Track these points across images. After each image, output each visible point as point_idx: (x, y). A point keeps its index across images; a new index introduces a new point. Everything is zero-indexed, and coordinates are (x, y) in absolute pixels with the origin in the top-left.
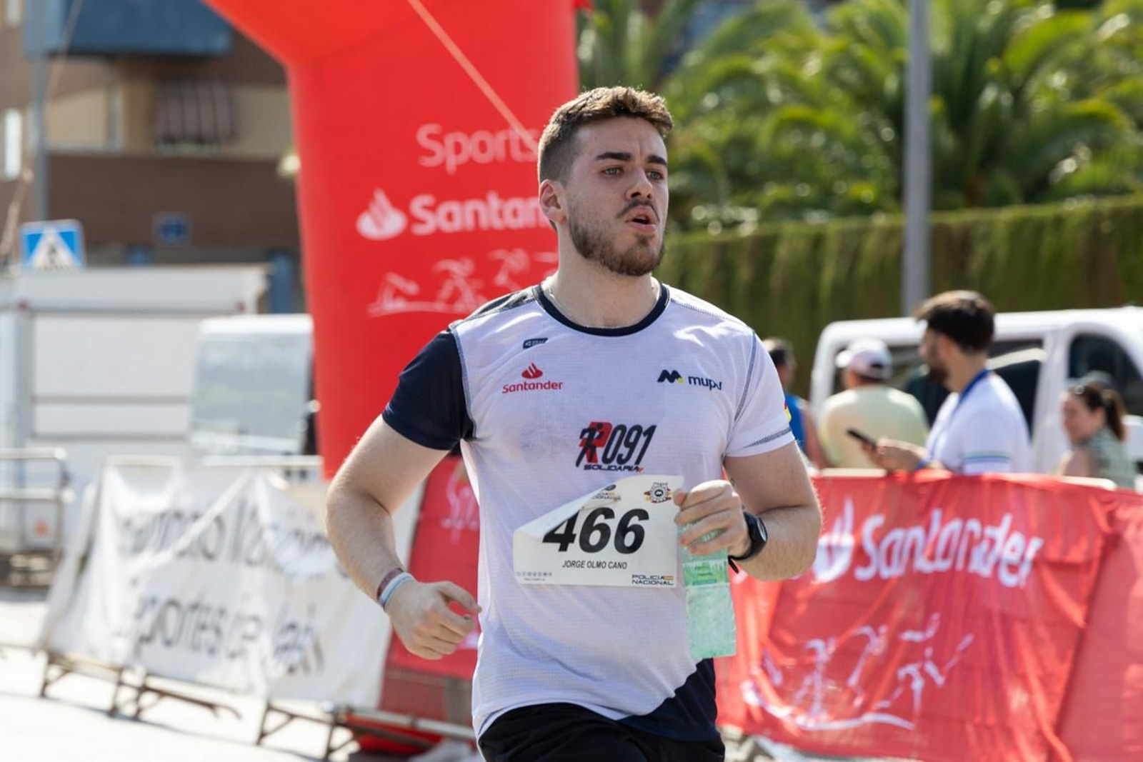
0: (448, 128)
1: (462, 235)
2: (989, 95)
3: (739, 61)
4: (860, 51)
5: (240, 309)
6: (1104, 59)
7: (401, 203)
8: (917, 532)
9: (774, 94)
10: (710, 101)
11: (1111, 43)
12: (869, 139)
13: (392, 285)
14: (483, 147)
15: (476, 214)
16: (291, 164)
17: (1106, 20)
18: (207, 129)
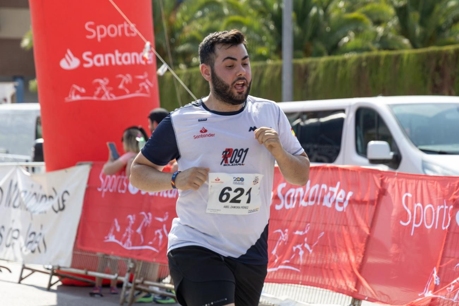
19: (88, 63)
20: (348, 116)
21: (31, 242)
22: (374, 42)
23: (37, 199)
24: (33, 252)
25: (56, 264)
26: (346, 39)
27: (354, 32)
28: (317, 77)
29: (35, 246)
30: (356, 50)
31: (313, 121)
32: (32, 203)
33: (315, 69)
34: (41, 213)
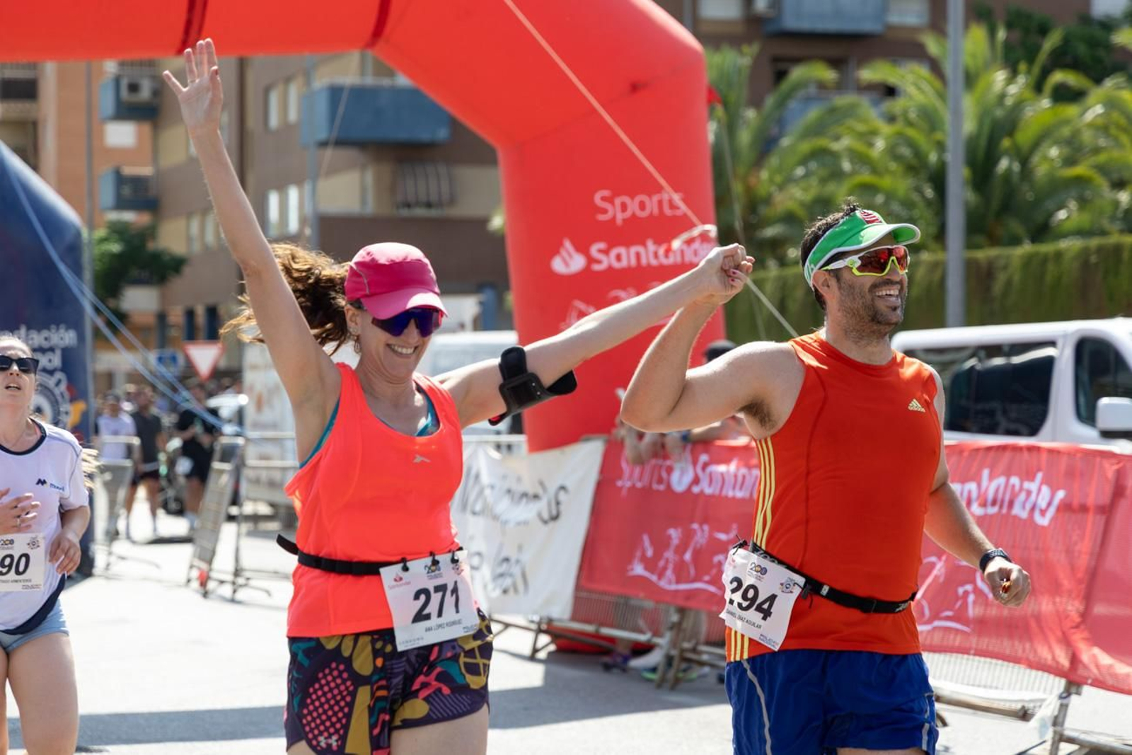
0: (617, 193)
1: (627, 271)
2: (1004, 164)
3: (822, 142)
4: (911, 132)
5: (462, 327)
6: (1087, 137)
7: (583, 248)
8: (972, 486)
9: (846, 166)
10: (800, 171)
11: (1091, 125)
12: (915, 197)
13: (576, 307)
14: (642, 206)
15: (638, 255)
16: (497, 222)
17: (1089, 108)
18: (434, 198)
19: (598, 262)
20: (1062, 353)
21: (502, 575)
22: (1113, 218)
23: (512, 499)
24: (505, 592)
25: (545, 613)
26: (1062, 215)
27: (1076, 201)
28: (1009, 283)
29: (508, 582)
30: (1081, 233)
31: (998, 361)
32: (502, 505)
33: (1005, 267)
34: (519, 524)
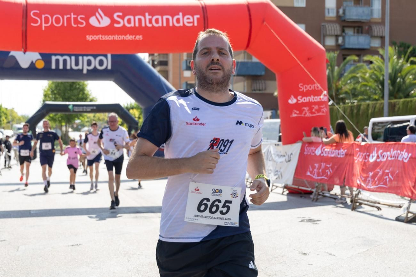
2: (399, 80)
3: (354, 74)
4: (375, 72)
5: (267, 118)
7: (296, 97)
8: (388, 153)
9: (360, 80)
10: (349, 82)
12: (377, 88)
13: (294, 112)
14: (310, 87)
15: (309, 99)
16: (276, 94)
18: (261, 88)
19: (300, 101)
21: (276, 175)
23: (279, 156)
24: (277, 178)
25: (286, 183)
26: (413, 92)
28: (399, 108)
32: (277, 159)
33: (398, 104)
34: (280, 162)
